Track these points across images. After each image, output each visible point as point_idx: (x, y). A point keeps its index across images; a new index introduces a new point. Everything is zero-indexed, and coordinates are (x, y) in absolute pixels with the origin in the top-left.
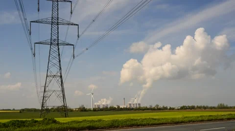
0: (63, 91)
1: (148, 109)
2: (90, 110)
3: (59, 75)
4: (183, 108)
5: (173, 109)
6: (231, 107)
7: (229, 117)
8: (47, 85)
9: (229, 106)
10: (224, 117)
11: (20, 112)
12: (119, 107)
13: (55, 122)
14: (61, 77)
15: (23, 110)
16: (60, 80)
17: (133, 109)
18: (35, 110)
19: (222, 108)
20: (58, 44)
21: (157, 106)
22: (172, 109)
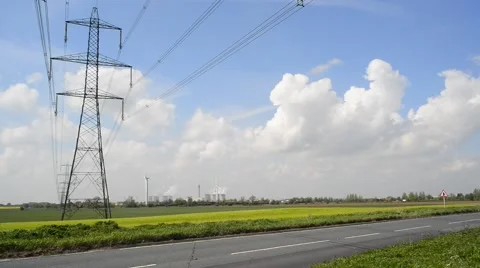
0: (103, 174)
1: (238, 203)
2: (142, 205)
3: (97, 147)
4: (293, 202)
5: (278, 203)
6: (367, 200)
7: (378, 216)
8: (75, 164)
9: (364, 198)
10: (372, 217)
11: (22, 209)
12: (190, 199)
13: (116, 227)
14: (101, 150)
15: (27, 205)
16: (98, 155)
17: (213, 203)
18: (49, 206)
19: (354, 201)
20: (97, 97)
21: (253, 197)
22: (276, 203)
